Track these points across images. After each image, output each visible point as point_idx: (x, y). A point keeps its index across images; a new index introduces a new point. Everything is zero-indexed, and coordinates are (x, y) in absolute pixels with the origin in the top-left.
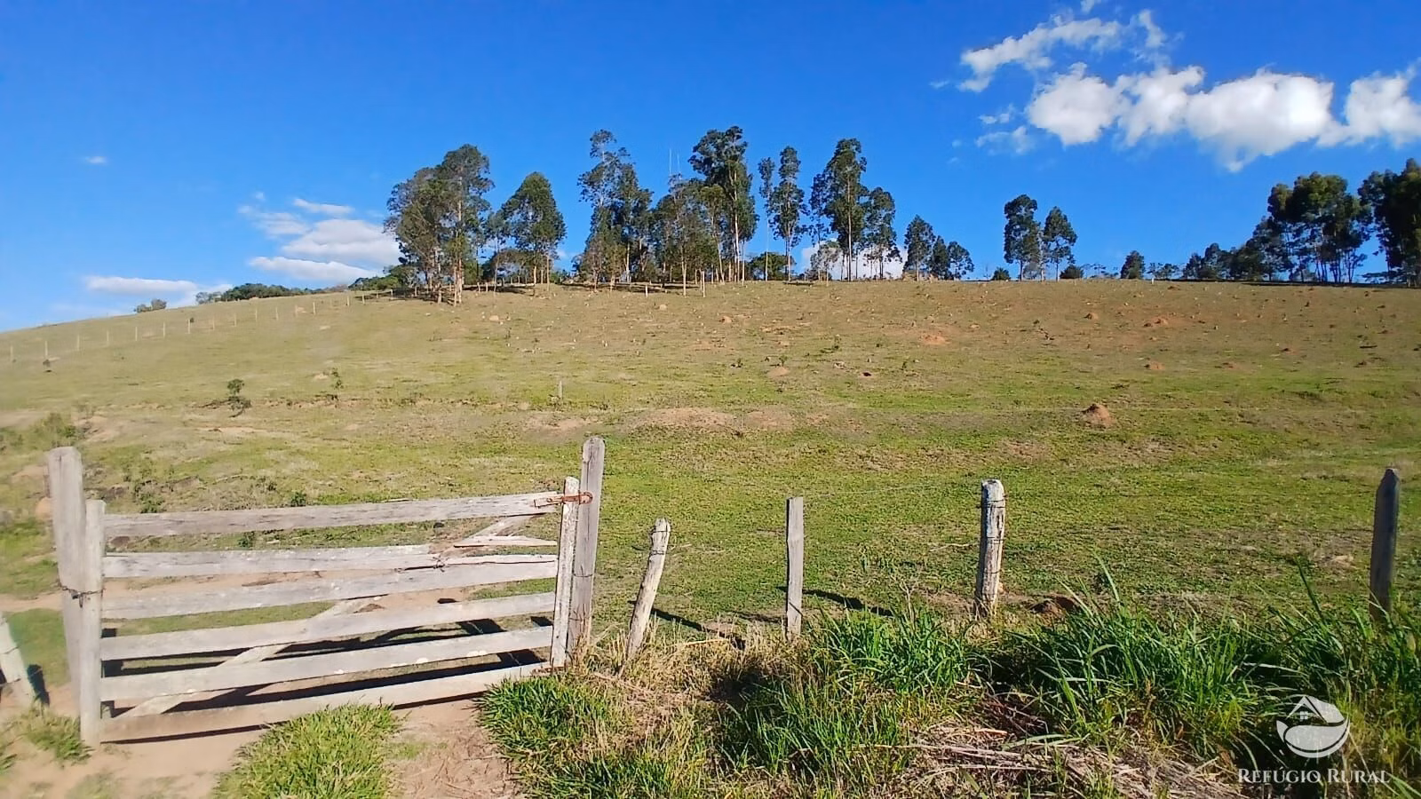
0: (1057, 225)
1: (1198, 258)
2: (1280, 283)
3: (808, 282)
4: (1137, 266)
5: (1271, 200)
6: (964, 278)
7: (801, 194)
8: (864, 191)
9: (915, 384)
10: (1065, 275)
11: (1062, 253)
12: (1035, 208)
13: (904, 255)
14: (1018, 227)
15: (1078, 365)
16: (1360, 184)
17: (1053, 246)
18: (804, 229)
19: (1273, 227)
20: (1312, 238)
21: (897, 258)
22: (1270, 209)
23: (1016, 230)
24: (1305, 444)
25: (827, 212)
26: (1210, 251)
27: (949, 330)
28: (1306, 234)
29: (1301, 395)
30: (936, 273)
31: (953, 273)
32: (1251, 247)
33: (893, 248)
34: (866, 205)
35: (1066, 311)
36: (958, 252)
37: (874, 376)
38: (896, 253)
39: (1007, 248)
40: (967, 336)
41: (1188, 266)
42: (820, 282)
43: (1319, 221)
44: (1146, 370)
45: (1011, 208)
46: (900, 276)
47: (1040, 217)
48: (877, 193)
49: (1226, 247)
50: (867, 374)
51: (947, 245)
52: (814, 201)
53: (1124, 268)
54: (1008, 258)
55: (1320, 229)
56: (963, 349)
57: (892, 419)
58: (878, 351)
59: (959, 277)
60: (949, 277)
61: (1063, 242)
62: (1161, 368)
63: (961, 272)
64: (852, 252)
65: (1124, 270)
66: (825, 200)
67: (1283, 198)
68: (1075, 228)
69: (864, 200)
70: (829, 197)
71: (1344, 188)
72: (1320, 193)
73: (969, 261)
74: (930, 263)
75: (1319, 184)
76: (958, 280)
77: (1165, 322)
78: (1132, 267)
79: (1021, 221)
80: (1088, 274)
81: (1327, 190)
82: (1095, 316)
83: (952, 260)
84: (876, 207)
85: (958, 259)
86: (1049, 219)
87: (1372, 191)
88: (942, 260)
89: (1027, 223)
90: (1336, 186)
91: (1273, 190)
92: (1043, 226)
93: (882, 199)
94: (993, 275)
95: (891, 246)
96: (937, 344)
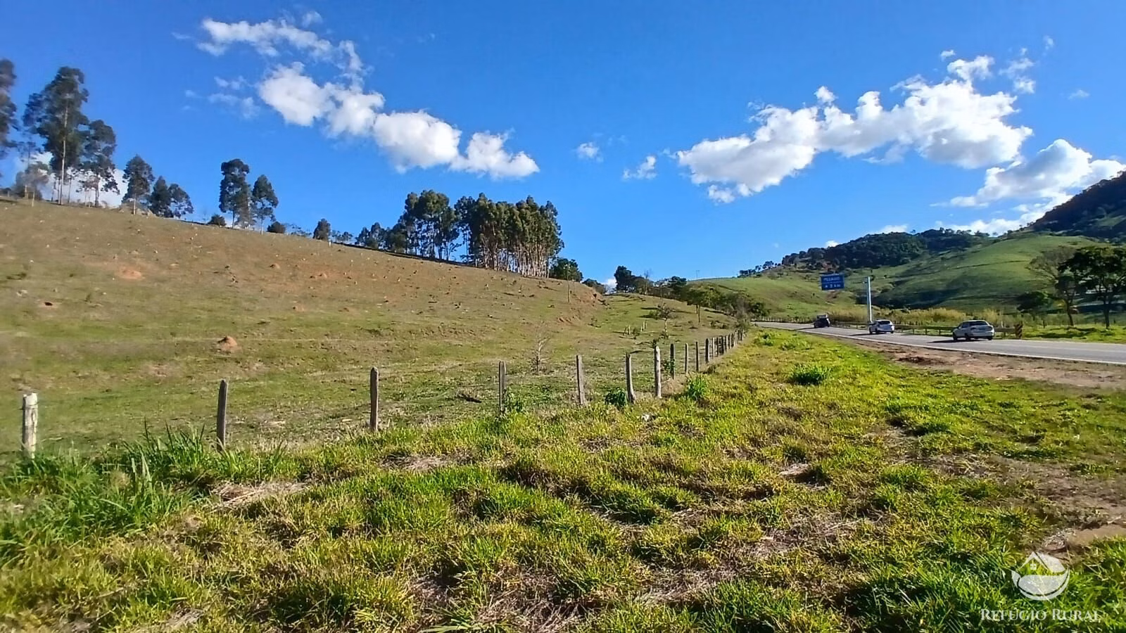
0: (262, 189)
1: (367, 231)
2: (415, 256)
3: (12, 198)
4: (325, 230)
5: (407, 202)
6: (182, 218)
7: (13, 108)
8: (83, 120)
9: (94, 315)
10: (271, 229)
11: (265, 212)
12: (248, 171)
13: (123, 187)
14: (232, 184)
15: (246, 304)
16: (456, 202)
17: (259, 205)
18: (13, 145)
19: (407, 218)
20: (428, 230)
21: (115, 190)
22: (406, 208)
23: (230, 187)
24: (352, 361)
25: (41, 132)
26: (375, 227)
27: (149, 266)
28: (424, 227)
29: (370, 331)
30: (155, 209)
31: (173, 211)
32: (398, 228)
33: (110, 180)
34: (84, 134)
35: (256, 260)
36: (178, 194)
37: (55, 306)
38: (112, 185)
39: (221, 199)
40: (164, 273)
41: (360, 235)
42: (25, 201)
43: (431, 220)
44: (293, 311)
45: (227, 167)
46: (117, 207)
47: (250, 180)
48: (98, 125)
49: (384, 226)
50: (48, 304)
51: (169, 186)
52: (27, 119)
53: (316, 230)
54: (222, 208)
55: (432, 226)
56: (156, 284)
57: (54, 347)
58: (71, 281)
59: (179, 216)
60: (169, 214)
61: (267, 204)
62: (303, 310)
63: (180, 212)
64: (65, 177)
65: (316, 232)
66: (40, 120)
67: (414, 201)
68: (277, 194)
69: (83, 128)
70: (45, 117)
71: (447, 203)
72: (433, 203)
73: (190, 204)
74: (150, 199)
75: (432, 198)
76: (177, 218)
77: (325, 276)
78: (321, 231)
79: (235, 180)
80: (288, 232)
81: (437, 202)
82: (278, 267)
83: (173, 199)
84: (96, 138)
85: (178, 200)
86: (256, 183)
87: (462, 208)
88: (162, 199)
89: (239, 182)
90: (443, 201)
91: (408, 195)
92: (252, 187)
93: (102, 132)
94: (210, 219)
95: (109, 177)
96: (134, 278)
